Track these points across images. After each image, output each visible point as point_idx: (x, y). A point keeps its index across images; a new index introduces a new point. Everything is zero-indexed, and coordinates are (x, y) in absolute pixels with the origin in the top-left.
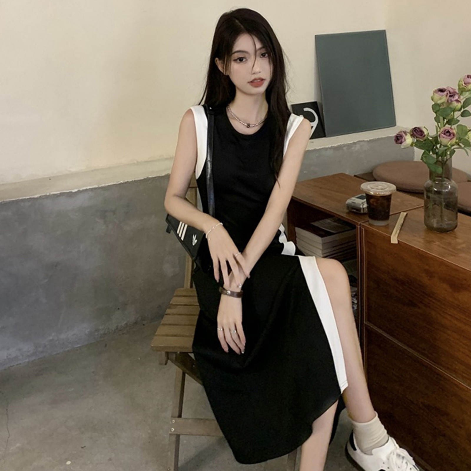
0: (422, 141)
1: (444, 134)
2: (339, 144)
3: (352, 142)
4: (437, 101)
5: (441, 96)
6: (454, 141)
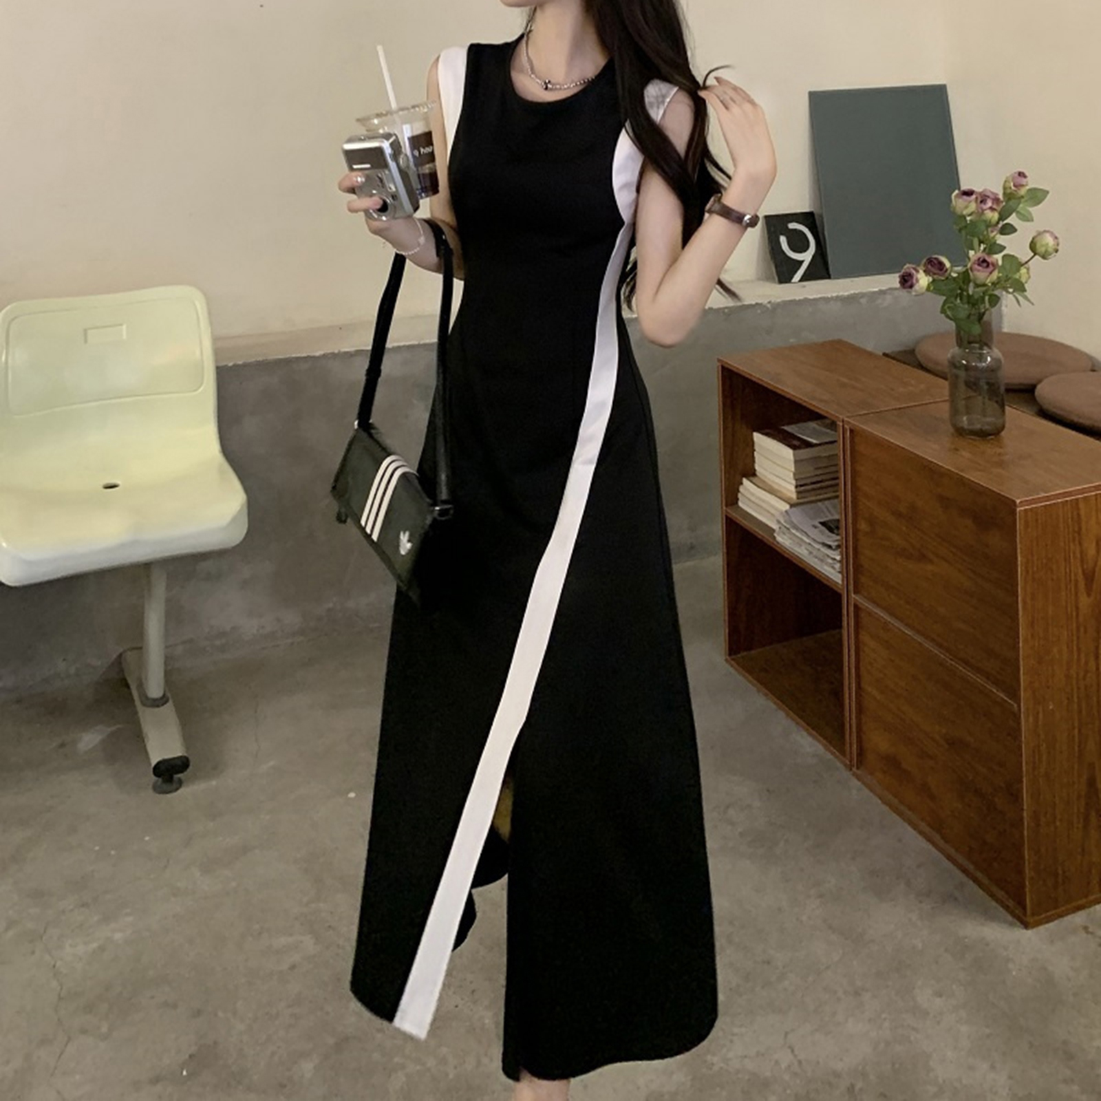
0: (943, 280)
1: (979, 265)
2: (852, 292)
4: (962, 212)
5: (967, 201)
6: (995, 275)
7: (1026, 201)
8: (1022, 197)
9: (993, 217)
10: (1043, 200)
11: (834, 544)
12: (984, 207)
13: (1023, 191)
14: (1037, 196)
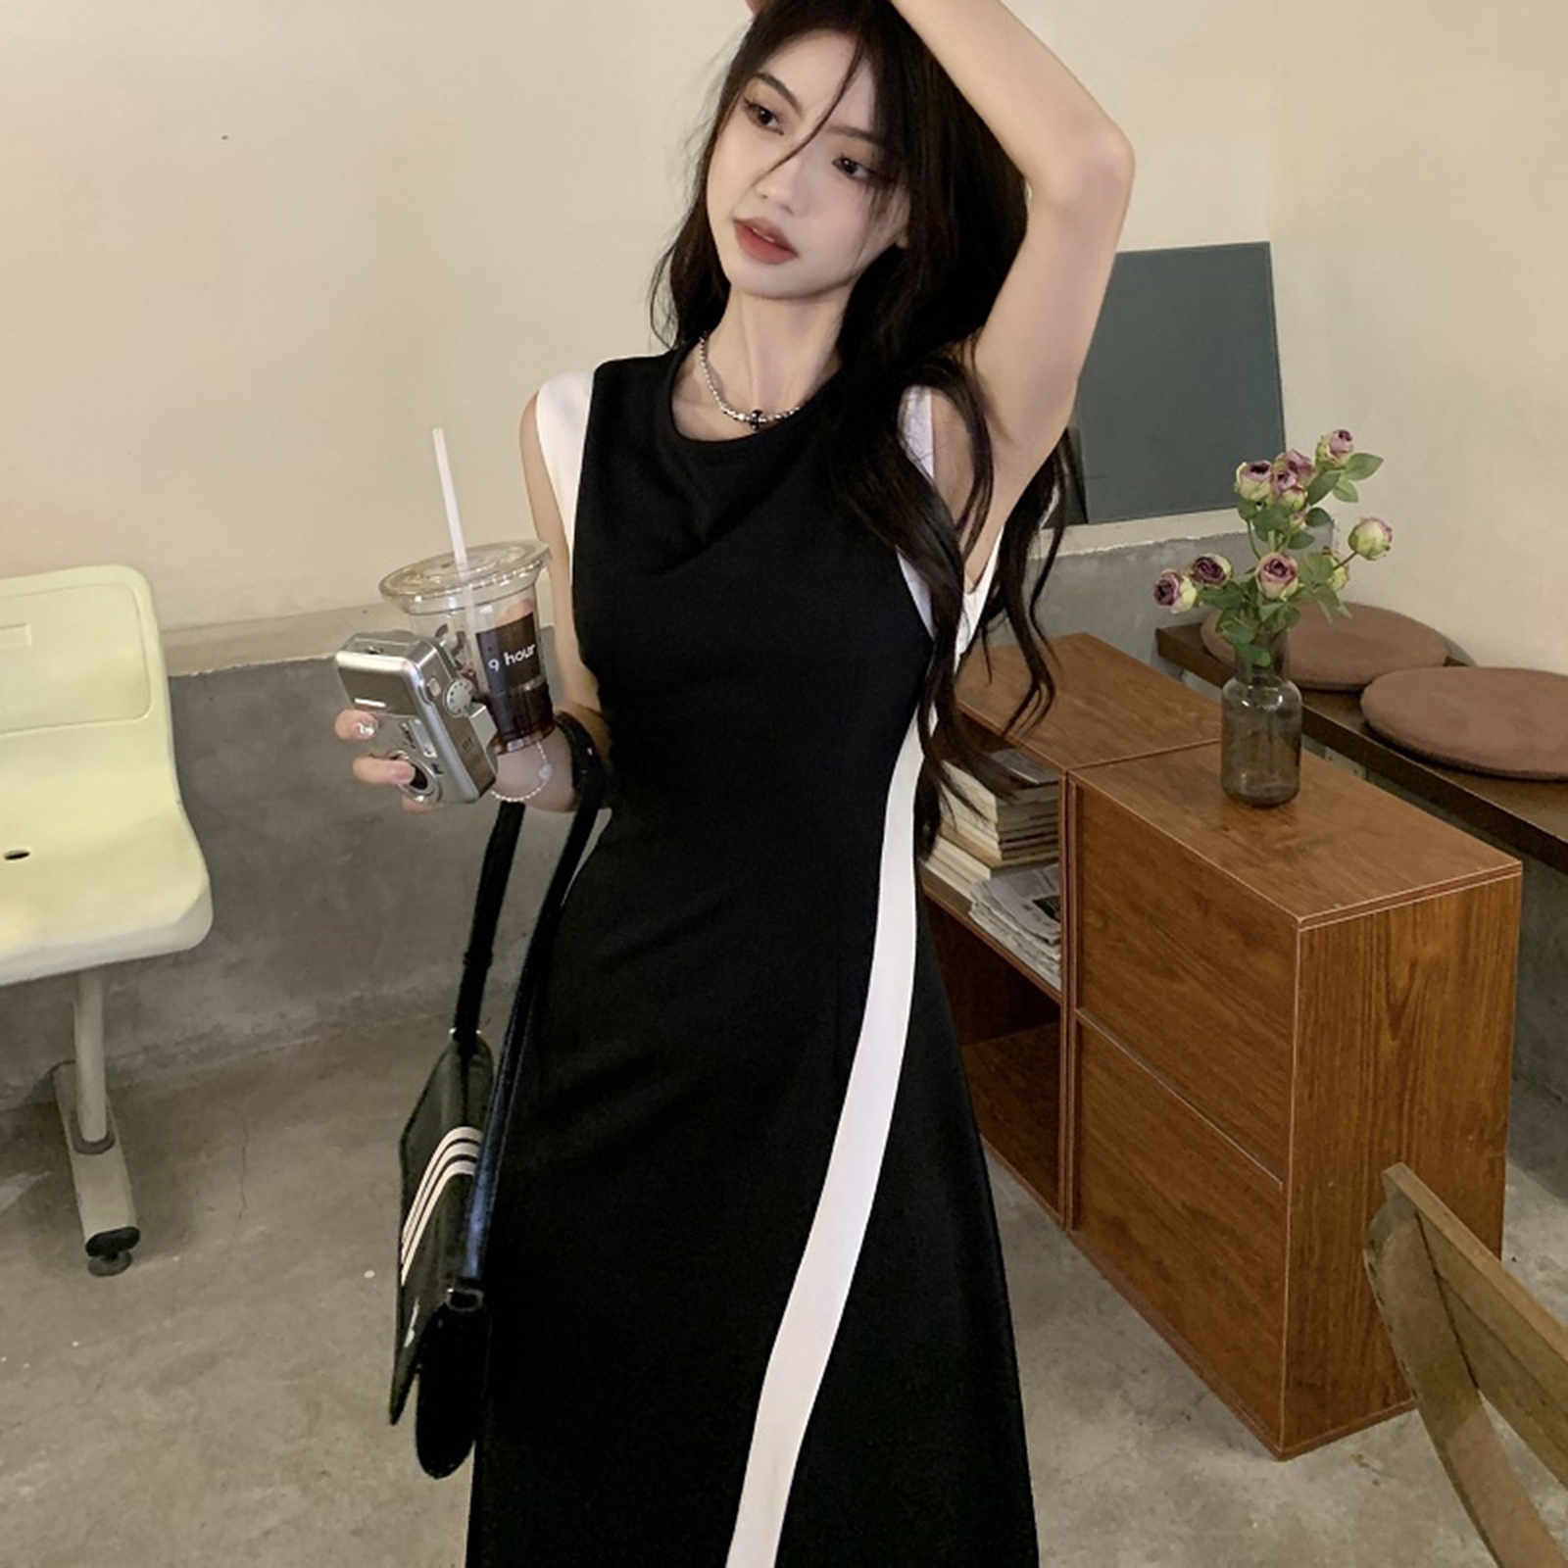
1: (1271, 572)
3: (1151, 542)
4: (1249, 496)
5: (1257, 483)
6: (1295, 585)
7: (1347, 473)
8: (1343, 468)
9: (1296, 501)
10: (1372, 472)
11: (1052, 938)
12: (1285, 487)
13: (1344, 459)
14: (1364, 465)
